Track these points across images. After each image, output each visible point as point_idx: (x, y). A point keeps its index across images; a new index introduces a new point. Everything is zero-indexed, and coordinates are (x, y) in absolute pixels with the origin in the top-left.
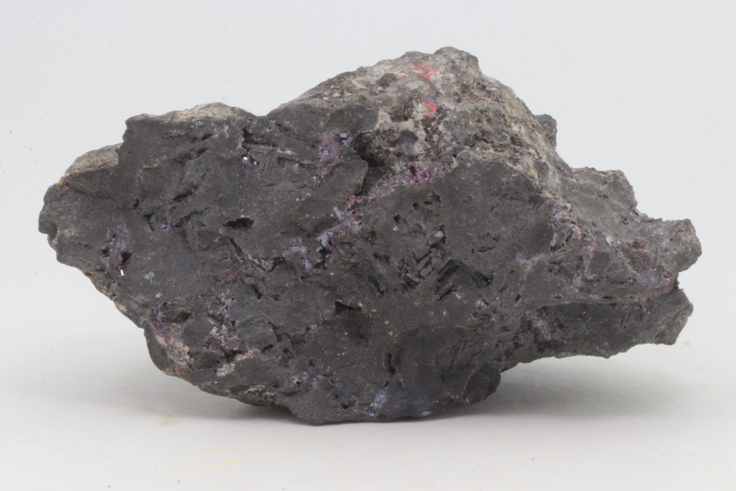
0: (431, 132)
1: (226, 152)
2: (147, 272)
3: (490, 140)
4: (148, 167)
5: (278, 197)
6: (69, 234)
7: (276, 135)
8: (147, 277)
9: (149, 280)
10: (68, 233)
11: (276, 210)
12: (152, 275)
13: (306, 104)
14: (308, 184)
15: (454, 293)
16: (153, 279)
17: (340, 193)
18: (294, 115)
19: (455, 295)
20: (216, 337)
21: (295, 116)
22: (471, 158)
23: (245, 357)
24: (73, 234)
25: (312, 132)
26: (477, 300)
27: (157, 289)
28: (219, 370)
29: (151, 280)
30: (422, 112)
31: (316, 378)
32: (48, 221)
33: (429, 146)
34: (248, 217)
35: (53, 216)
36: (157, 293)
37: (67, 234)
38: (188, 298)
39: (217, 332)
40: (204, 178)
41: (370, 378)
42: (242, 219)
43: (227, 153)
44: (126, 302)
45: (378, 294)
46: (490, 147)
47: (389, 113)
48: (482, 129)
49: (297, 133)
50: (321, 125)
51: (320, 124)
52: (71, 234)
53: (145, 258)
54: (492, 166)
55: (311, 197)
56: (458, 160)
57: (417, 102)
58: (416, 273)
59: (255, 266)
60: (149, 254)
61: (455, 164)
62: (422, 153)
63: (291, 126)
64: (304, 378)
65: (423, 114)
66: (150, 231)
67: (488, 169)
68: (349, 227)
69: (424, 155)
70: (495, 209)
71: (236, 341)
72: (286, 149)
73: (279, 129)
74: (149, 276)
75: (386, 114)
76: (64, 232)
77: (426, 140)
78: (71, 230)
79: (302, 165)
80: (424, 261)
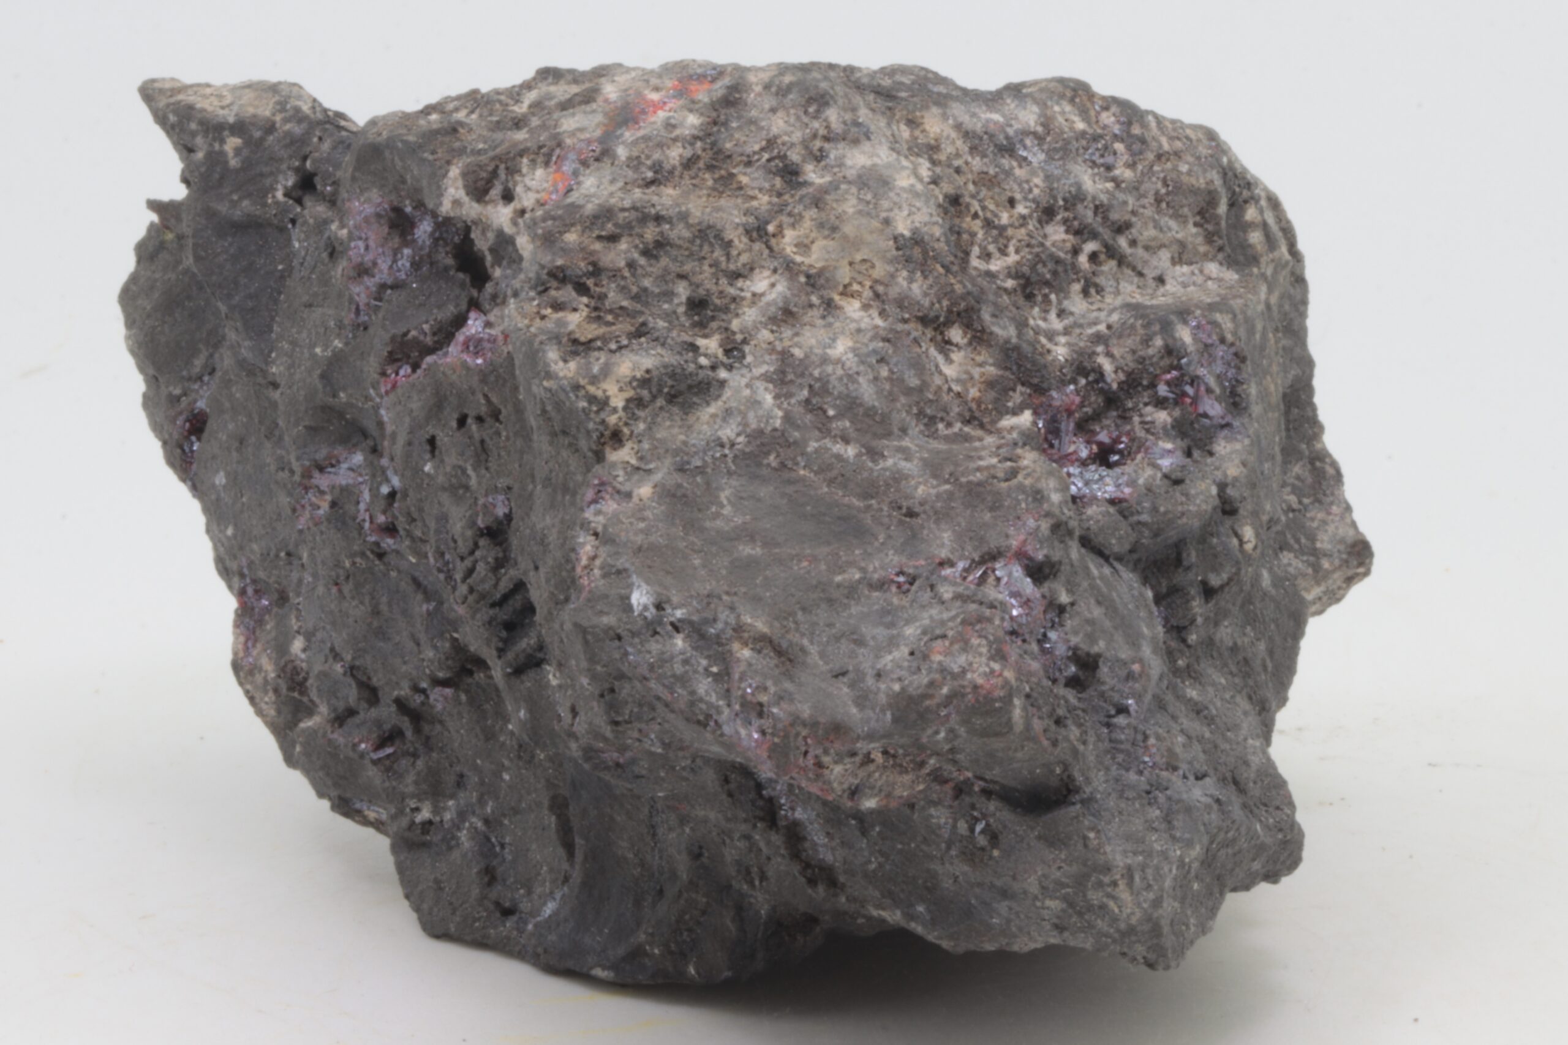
1: (232, 201)
2: (218, 470)
3: (598, 289)
8: (217, 481)
15: (545, 667)
16: (224, 489)
20: (298, 662)
27: (228, 516)
29: (222, 490)
30: (538, 192)
31: (468, 822)
36: (229, 525)
39: (304, 650)
43: (234, 204)
46: (582, 307)
47: (467, 177)
48: (592, 259)
53: (220, 435)
55: (342, 350)
57: (533, 161)
60: (228, 426)
64: (447, 816)
65: (538, 196)
74: (219, 480)
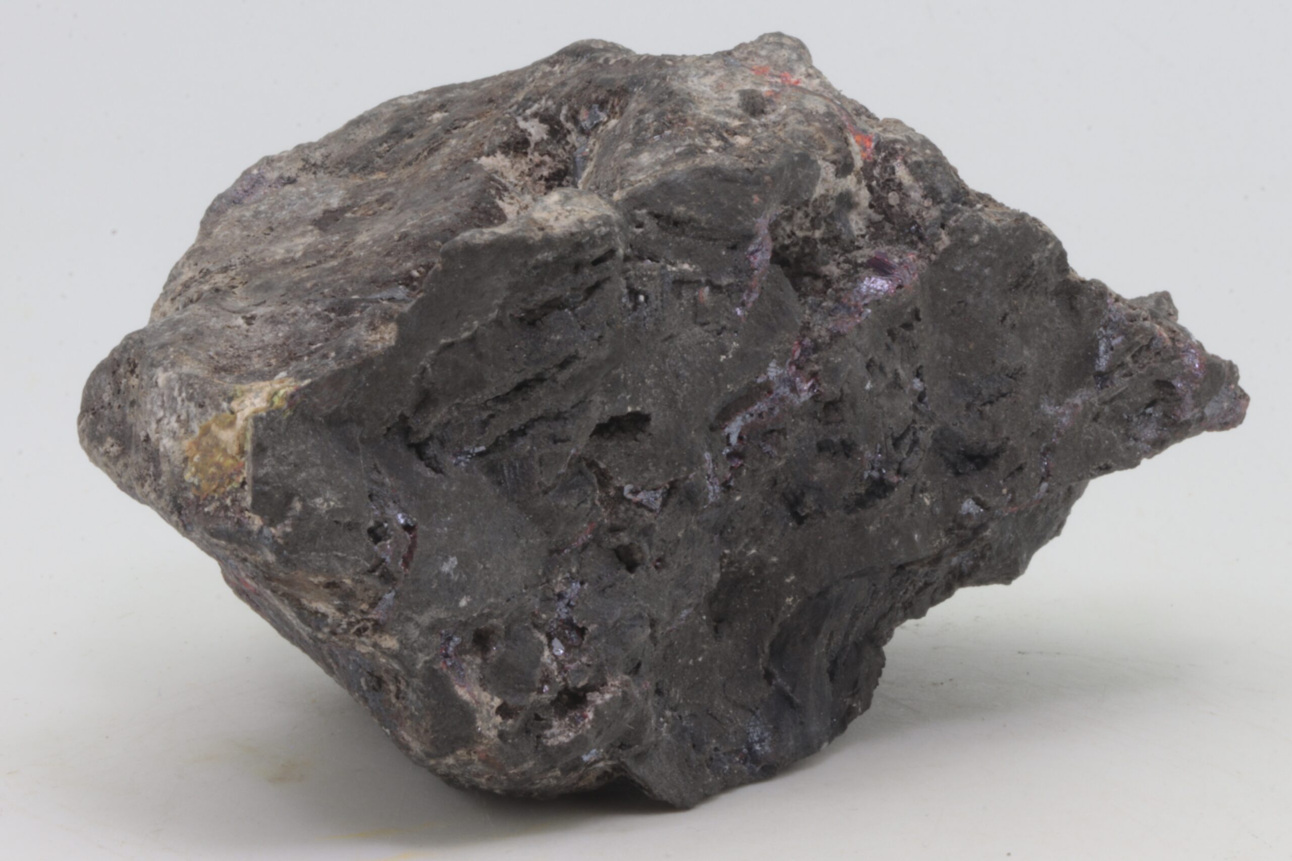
0: (877, 188)
2: (446, 559)
4: (450, 340)
5: (683, 359)
6: (326, 505)
7: (653, 237)
8: (446, 568)
9: (449, 575)
10: (322, 504)
11: (686, 385)
12: (453, 561)
13: (704, 165)
14: (729, 326)
15: (921, 495)
16: (455, 570)
17: (783, 332)
18: (690, 191)
19: (922, 499)
20: (548, 667)
21: (693, 193)
22: (984, 225)
23: (608, 696)
24: (332, 503)
25: (740, 218)
26: (962, 503)
27: (462, 589)
28: (548, 733)
29: (452, 573)
30: (858, 154)
31: (664, 717)
32: (278, 487)
33: (877, 217)
34: (638, 409)
35: (285, 473)
36: (462, 597)
37: (321, 507)
38: (510, 596)
39: (549, 657)
40: (602, 341)
41: (734, 697)
42: (630, 414)
44: (400, 628)
45: (791, 524)
47: (834, 162)
49: (706, 226)
50: (754, 202)
51: (752, 200)
52: (329, 506)
53: (438, 530)
54: (1018, 233)
56: (950, 234)
57: (848, 133)
58: (896, 466)
59: (633, 507)
60: (443, 520)
61: (945, 241)
62: (863, 233)
63: (692, 213)
65: (862, 156)
66: (430, 474)
67: (1012, 242)
68: (787, 397)
69: (867, 237)
70: (1008, 318)
71: (586, 668)
72: (678, 262)
73: (658, 224)
74: (449, 566)
75: (828, 163)
76: (314, 503)
77: (871, 206)
78: (328, 495)
79: (716, 288)
80: (907, 441)
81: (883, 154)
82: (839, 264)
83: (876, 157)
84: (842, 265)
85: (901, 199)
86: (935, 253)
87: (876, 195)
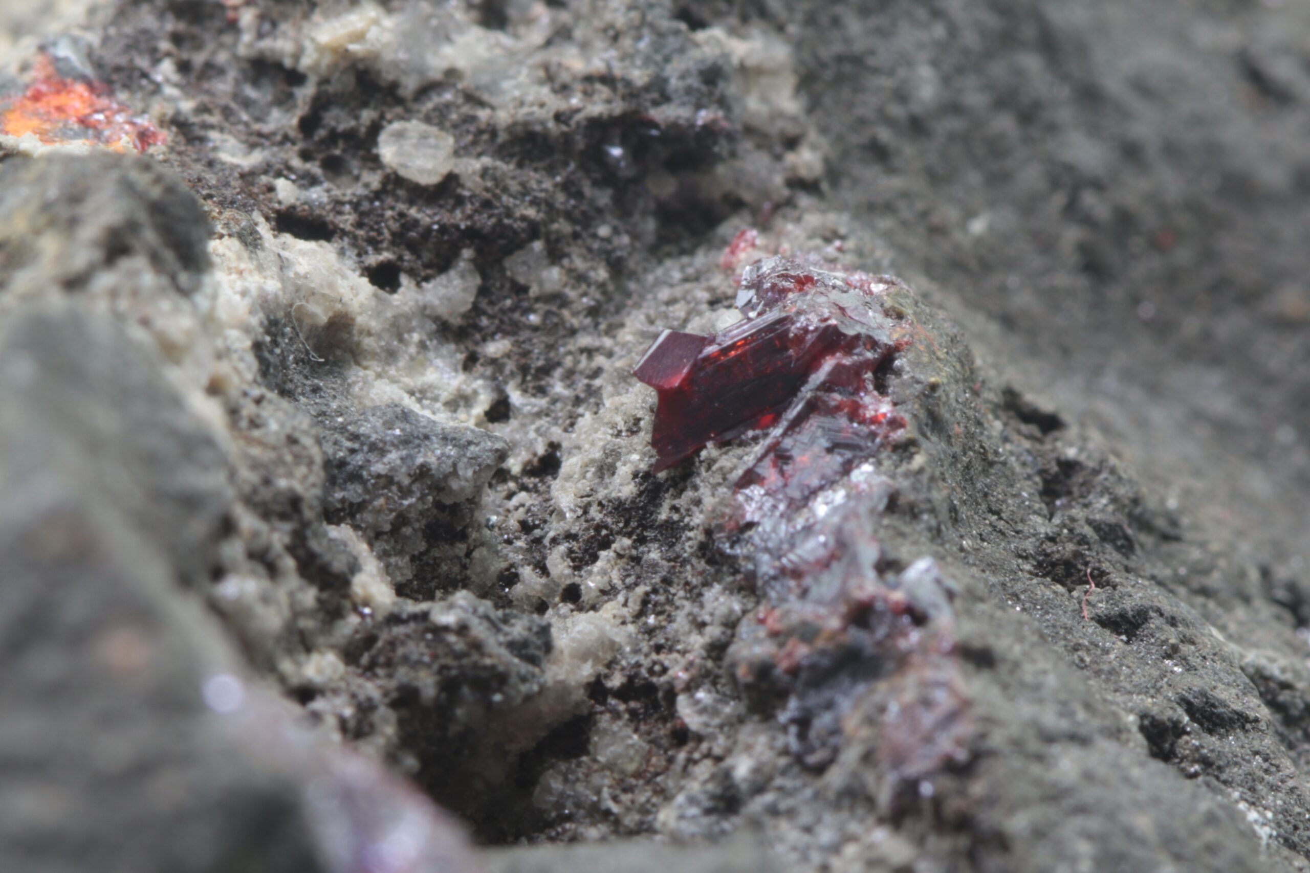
81: (166, 70)
82: (572, 594)
83: (158, 107)
84: (591, 583)
85: (438, 118)
86: (792, 143)
87: (347, 220)
